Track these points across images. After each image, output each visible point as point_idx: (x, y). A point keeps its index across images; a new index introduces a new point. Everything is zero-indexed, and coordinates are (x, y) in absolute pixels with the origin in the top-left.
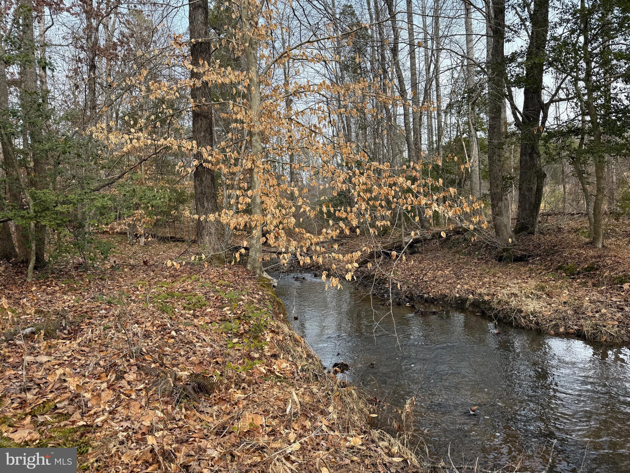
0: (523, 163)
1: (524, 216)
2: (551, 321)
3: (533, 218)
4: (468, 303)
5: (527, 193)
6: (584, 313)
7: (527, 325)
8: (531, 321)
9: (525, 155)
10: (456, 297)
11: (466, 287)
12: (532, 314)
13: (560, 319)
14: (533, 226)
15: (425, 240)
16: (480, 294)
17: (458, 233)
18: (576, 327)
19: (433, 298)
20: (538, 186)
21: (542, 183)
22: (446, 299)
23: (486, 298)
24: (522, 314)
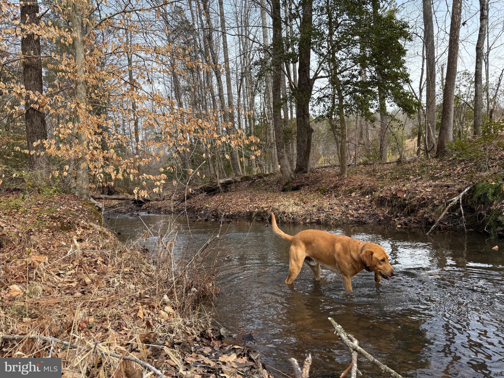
0: (299, 123)
1: (301, 160)
2: (302, 216)
3: (306, 161)
4: (254, 214)
5: (302, 144)
6: (323, 210)
7: (287, 221)
8: (290, 218)
9: (300, 117)
10: (247, 211)
11: (255, 205)
12: (291, 213)
13: (308, 215)
14: (306, 167)
15: (236, 182)
16: (262, 208)
17: (260, 177)
18: (316, 218)
19: (232, 215)
20: (308, 138)
21: (311, 136)
22: (240, 214)
23: (265, 209)
24: (285, 215)
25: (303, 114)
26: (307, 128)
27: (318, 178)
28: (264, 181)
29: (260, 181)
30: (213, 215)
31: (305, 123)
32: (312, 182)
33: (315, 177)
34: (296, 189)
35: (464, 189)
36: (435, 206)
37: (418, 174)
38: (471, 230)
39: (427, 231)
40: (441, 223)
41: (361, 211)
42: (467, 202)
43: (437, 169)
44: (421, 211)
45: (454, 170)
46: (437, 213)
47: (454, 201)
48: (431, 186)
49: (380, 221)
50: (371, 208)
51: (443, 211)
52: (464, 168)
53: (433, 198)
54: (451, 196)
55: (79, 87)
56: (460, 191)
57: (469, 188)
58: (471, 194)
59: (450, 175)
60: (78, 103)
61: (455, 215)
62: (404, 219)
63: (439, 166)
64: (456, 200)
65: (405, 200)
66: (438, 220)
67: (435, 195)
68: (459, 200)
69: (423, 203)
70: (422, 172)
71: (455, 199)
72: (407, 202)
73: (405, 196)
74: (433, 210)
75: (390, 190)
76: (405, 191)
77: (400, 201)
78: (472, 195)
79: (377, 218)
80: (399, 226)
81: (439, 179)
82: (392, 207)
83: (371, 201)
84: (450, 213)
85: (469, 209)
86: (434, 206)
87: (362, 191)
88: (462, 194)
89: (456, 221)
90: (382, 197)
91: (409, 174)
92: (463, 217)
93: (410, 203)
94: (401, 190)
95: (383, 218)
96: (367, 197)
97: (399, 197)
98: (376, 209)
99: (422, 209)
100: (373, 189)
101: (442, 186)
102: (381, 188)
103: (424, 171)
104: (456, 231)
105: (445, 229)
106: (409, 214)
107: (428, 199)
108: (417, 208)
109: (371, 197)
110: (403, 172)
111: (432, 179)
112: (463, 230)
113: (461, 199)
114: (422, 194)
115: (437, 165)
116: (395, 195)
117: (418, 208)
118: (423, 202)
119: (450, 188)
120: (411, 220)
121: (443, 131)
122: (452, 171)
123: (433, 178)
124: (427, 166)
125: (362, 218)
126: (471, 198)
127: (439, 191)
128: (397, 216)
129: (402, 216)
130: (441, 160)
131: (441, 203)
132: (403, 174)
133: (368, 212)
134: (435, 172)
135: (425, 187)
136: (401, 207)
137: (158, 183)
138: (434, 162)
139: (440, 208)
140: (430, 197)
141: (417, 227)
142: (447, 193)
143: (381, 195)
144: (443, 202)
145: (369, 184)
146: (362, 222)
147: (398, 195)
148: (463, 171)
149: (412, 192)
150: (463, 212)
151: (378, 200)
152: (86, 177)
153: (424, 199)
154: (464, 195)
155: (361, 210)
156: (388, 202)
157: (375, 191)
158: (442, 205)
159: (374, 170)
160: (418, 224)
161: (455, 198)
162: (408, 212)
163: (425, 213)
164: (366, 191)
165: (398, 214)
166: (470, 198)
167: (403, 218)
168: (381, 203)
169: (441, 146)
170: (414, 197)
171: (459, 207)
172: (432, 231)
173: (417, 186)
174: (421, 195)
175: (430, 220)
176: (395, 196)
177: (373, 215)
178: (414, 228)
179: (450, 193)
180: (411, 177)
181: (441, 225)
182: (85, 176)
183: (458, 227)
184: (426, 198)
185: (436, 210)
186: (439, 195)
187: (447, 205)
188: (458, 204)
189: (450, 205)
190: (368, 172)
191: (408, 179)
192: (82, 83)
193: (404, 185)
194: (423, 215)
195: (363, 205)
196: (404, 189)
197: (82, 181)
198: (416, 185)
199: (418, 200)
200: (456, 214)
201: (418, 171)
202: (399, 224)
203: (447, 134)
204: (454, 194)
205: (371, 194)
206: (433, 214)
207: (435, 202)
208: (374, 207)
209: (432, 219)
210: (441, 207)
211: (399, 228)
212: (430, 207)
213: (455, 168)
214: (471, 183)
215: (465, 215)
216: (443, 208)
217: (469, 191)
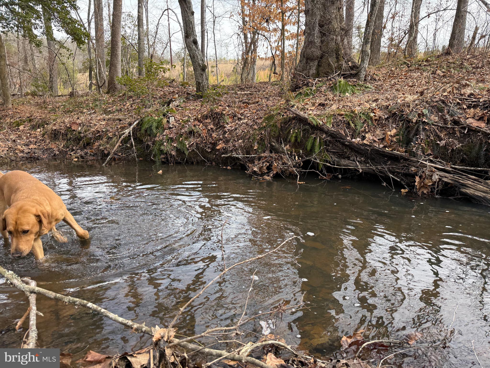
35: (134, 123)
36: (109, 138)
37: (92, 108)
38: (141, 159)
39: (103, 163)
40: (116, 154)
42: (136, 134)
43: (109, 104)
44: (97, 144)
45: (124, 106)
46: (111, 145)
47: (126, 134)
48: (104, 120)
49: (55, 155)
50: (44, 142)
51: (117, 142)
52: (132, 104)
53: (107, 131)
54: (123, 128)
56: (130, 124)
57: (137, 122)
58: (139, 127)
59: (121, 110)
62: (80, 153)
63: (110, 101)
65: (80, 133)
66: (113, 151)
67: (108, 128)
68: (129, 133)
69: (98, 135)
70: (95, 106)
72: (82, 135)
73: (80, 129)
74: (108, 143)
75: (64, 122)
76: (80, 124)
77: (75, 135)
78: (141, 128)
79: (52, 152)
80: (76, 159)
81: (111, 113)
82: (67, 140)
83: (43, 135)
84: (123, 145)
85: (138, 141)
87: (32, 123)
88: (132, 127)
89: (128, 152)
90: (55, 130)
91: (83, 108)
92: (134, 148)
93: (85, 136)
94: (75, 123)
95: (58, 153)
96: (39, 130)
97: (74, 130)
98: (49, 143)
99: (98, 142)
100: (45, 122)
101: (114, 120)
102: (54, 120)
103: (97, 105)
104: (129, 161)
105: (119, 159)
106: (85, 147)
107: (103, 132)
108: (92, 141)
109: (43, 130)
110: (76, 105)
112: (134, 159)
113: (131, 132)
114: (97, 127)
116: (69, 128)
117: (94, 141)
119: (121, 122)
120: (87, 153)
122: (122, 106)
123: (106, 112)
124: (100, 100)
125: (34, 153)
127: (112, 124)
128: (73, 150)
129: (78, 150)
130: (112, 96)
131: (115, 135)
132: (76, 108)
133: (41, 147)
134: (107, 106)
135: (100, 120)
136: (76, 140)
138: (106, 97)
139: (114, 140)
140: (104, 130)
141: (93, 160)
142: (119, 126)
143: (54, 128)
145: (40, 116)
146: (34, 158)
147: (73, 128)
148: (131, 106)
149: (88, 125)
150: (133, 144)
151: (51, 133)
153: (99, 132)
154: (134, 128)
155: (32, 145)
156: (62, 136)
157: (47, 124)
158: (115, 137)
159: (44, 102)
160: (94, 156)
161: (126, 131)
162: (84, 144)
163: (100, 145)
164: (36, 124)
165: (74, 148)
166: (139, 131)
168: (55, 136)
169: (112, 82)
170: (89, 130)
171: (131, 139)
172: (108, 162)
173: (91, 119)
175: (106, 152)
177: (46, 149)
178: (91, 160)
179: (122, 126)
180: (85, 111)
181: (116, 156)
183: (130, 157)
185: (111, 142)
186: (112, 128)
187: (120, 137)
188: (129, 136)
189: (122, 137)
190: (37, 104)
191: (82, 112)
193: (78, 118)
194: (99, 147)
195: (35, 140)
196: (79, 121)
199: (93, 133)
200: (128, 145)
201: (91, 105)
203: (116, 71)
204: (125, 127)
205: (43, 127)
206: (108, 146)
207: (109, 135)
208: (48, 141)
209: (107, 150)
211: (76, 161)
212: (105, 140)
213: (125, 103)
214: (139, 117)
215: (135, 146)
216: (116, 140)
217: (138, 124)
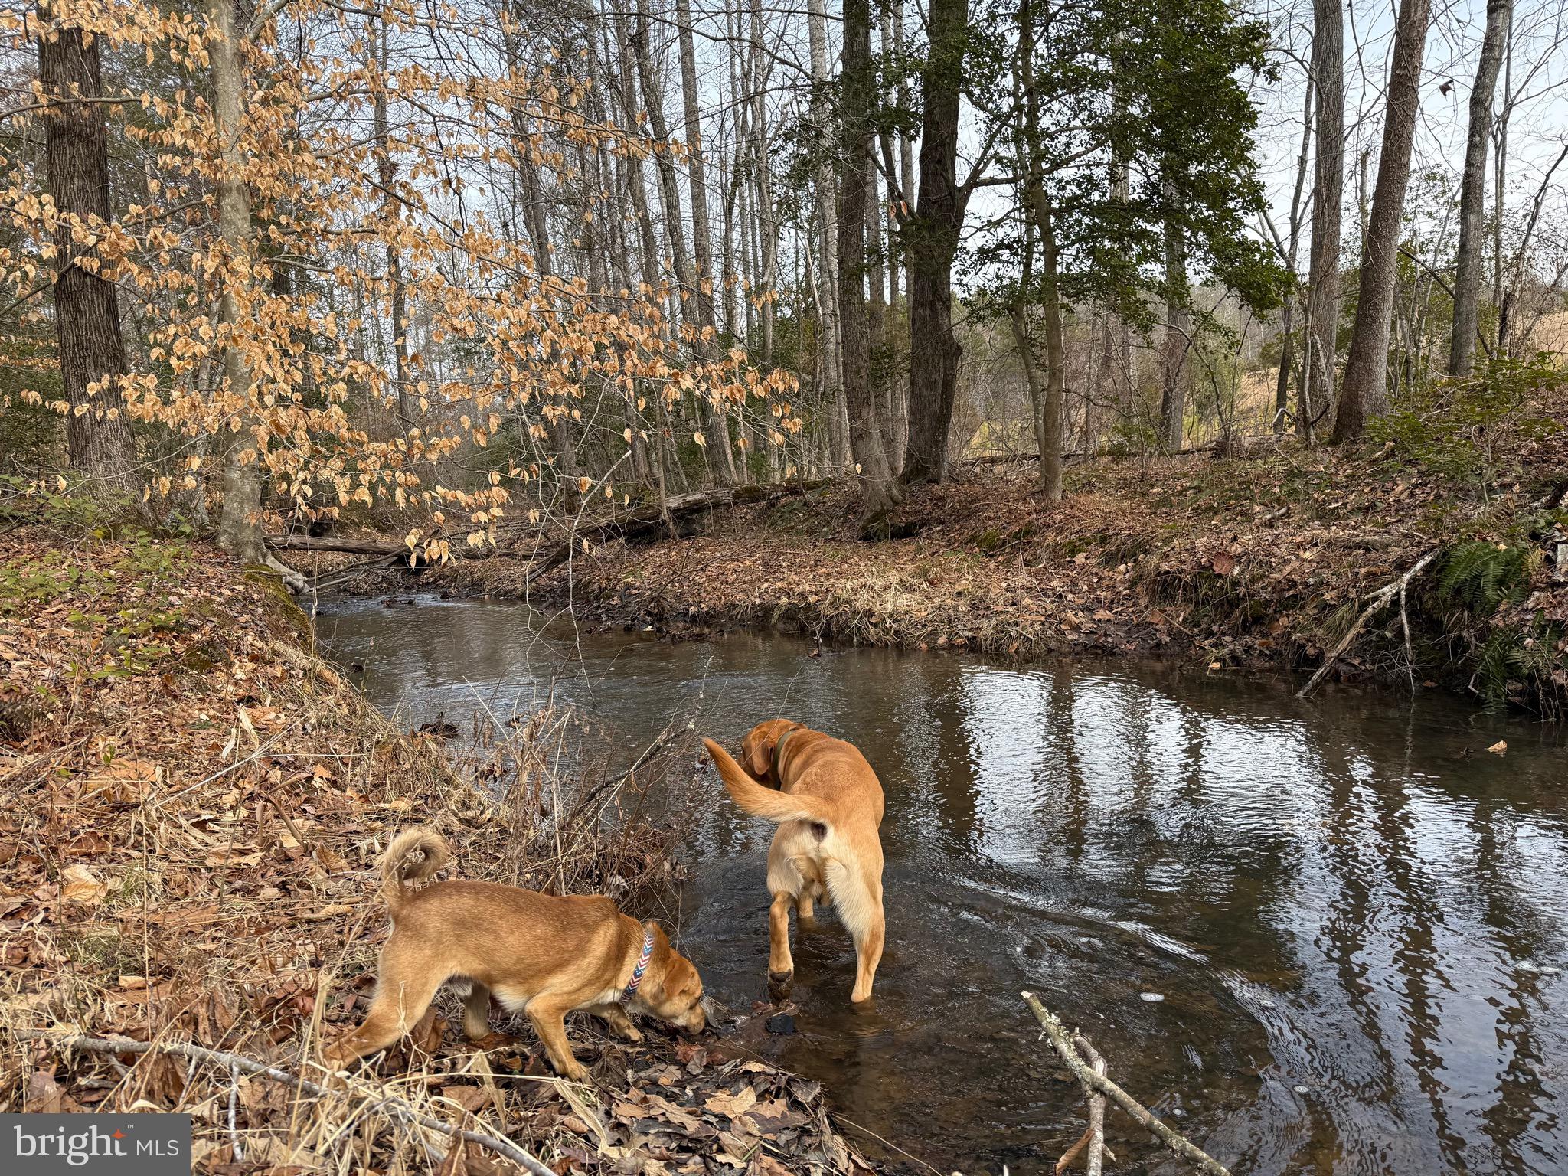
0: (918, 324)
1: (920, 443)
2: (924, 626)
3: (937, 446)
4: (777, 612)
5: (925, 393)
6: (988, 608)
7: (880, 639)
8: (886, 631)
9: (922, 305)
10: (754, 605)
11: (779, 585)
12: (891, 616)
13: (941, 621)
14: (937, 464)
15: (717, 505)
16: (802, 594)
17: (795, 492)
18: (967, 633)
19: (708, 613)
20: (946, 375)
21: (953, 368)
22: (734, 613)
23: (812, 599)
24: (873, 621)
25: (930, 298)
26: (944, 342)
27: (971, 502)
28: (805, 504)
29: (791, 503)
30: (649, 614)
31: (937, 327)
32: (954, 512)
33: (963, 498)
34: (906, 533)
35: (1415, 562)
36: (1325, 607)
37: (1279, 500)
38: (1428, 683)
39: (1300, 687)
40: (1342, 660)
41: (1101, 614)
42: (1420, 598)
43: (1335, 485)
44: (1284, 621)
45: (1386, 492)
46: (1330, 629)
47: (1384, 599)
48: (1316, 545)
49: (1158, 645)
50: (1134, 605)
51: (1351, 623)
52: (1416, 486)
53: (1322, 583)
54: (1376, 579)
55: (227, 202)
56: (1402, 566)
57: (1428, 559)
58: (1434, 576)
59: (1374, 505)
60: (225, 256)
61: (1384, 637)
62: (1232, 645)
63: (1340, 477)
64: (1389, 596)
65: (1235, 584)
66: (1335, 654)
67: (1326, 574)
68: (1398, 593)
69: (1291, 596)
70: (1289, 495)
71: (1388, 591)
72: (1242, 590)
73: (1236, 572)
74: (1319, 621)
75: (1193, 552)
76: (1239, 556)
77: (1221, 588)
78: (1438, 581)
79: (1151, 635)
80: (1217, 665)
81: (1339, 518)
82: (1197, 603)
83: (1133, 584)
84: (1369, 632)
85: (1426, 622)
86: (1324, 609)
87: (1108, 547)
88: (1407, 576)
89: (1386, 658)
90: (1167, 572)
91: (1251, 499)
92: (1408, 645)
93: (1252, 595)
94: (1224, 554)
95: (1168, 639)
96: (1122, 567)
97: (1219, 576)
98: (1146, 608)
99: (1287, 616)
100: (1140, 545)
101: (1348, 547)
102: (1167, 541)
103: (1296, 491)
104: (1385, 686)
105: (1353, 679)
106: (1245, 629)
107: (1307, 585)
108: (1270, 611)
109: (1133, 568)
110: (1231, 490)
111: (1320, 518)
112: (1406, 683)
113: (1403, 593)
114: (1289, 568)
115: (1336, 473)
116: (1206, 568)
117: (1275, 612)
118: (1292, 592)
119: (1372, 554)
120: (1252, 647)
121: (1357, 363)
122: (1380, 494)
123: (1326, 517)
124: (1306, 474)
125: (1106, 635)
126: (1435, 588)
127: (1338, 562)
128: (1210, 634)
129: (1224, 634)
130: (1348, 457)
131: (1346, 599)
132: (1230, 498)
133: (1124, 618)
134: (1327, 495)
135: (1299, 546)
136: (1222, 605)
137: (483, 517)
138: (1325, 461)
139: (1340, 613)
140: (1311, 581)
141: (1270, 670)
142: (1363, 571)
143: (1165, 567)
144: (1351, 596)
145: (1129, 528)
146: (1104, 648)
147: (1217, 570)
148: (1412, 495)
149: (1260, 561)
150: (1407, 632)
151: (1154, 582)
152: (253, 490)
153: (1294, 584)
154: (1414, 578)
155: (1102, 612)
156: (1185, 589)
157: (1145, 552)
158: (1346, 607)
159: (1143, 478)
160: (1271, 659)
161: (1385, 589)
162: (1245, 621)
163: (1294, 627)
164: (1118, 551)
165: (1215, 628)
166: (1432, 588)
167: (1228, 638)
168: (1164, 590)
169: (1350, 409)
170: (1263, 576)
171: (1397, 614)
172: (1315, 687)
173: (1273, 543)
174: (1285, 572)
175: (1311, 651)
176: (1205, 572)
177: (1137, 625)
178: (1261, 671)
179: (1373, 569)
180: (1257, 508)
181: (1342, 668)
182: (248, 488)
183: (1391, 674)
184: (1297, 579)
185: (1330, 620)
186: (1339, 577)
187: (1364, 606)
188: (1395, 602)
189: (1370, 609)
190: (1125, 483)
191: (1248, 516)
192: (238, 189)
193: (1235, 539)
194: (1290, 634)
195: (1109, 594)
196: (1236, 549)
197: (241, 504)
198: (1270, 538)
199: (1276, 586)
200: (1388, 634)
201: (1277, 490)
202: (1217, 660)
203: (1369, 373)
204: (1383, 573)
205: (1135, 561)
206: (1320, 632)
207: (1327, 597)
208: (1143, 602)
209: (1314, 646)
210: (1343, 611)
211: (1216, 672)
212: (1311, 611)
213: (1388, 485)
214: (1436, 542)
215: (1413, 638)
216: (1348, 616)
217: (1427, 570)
